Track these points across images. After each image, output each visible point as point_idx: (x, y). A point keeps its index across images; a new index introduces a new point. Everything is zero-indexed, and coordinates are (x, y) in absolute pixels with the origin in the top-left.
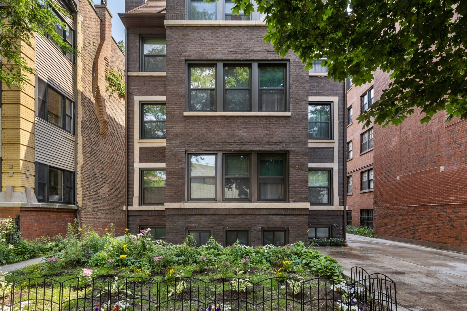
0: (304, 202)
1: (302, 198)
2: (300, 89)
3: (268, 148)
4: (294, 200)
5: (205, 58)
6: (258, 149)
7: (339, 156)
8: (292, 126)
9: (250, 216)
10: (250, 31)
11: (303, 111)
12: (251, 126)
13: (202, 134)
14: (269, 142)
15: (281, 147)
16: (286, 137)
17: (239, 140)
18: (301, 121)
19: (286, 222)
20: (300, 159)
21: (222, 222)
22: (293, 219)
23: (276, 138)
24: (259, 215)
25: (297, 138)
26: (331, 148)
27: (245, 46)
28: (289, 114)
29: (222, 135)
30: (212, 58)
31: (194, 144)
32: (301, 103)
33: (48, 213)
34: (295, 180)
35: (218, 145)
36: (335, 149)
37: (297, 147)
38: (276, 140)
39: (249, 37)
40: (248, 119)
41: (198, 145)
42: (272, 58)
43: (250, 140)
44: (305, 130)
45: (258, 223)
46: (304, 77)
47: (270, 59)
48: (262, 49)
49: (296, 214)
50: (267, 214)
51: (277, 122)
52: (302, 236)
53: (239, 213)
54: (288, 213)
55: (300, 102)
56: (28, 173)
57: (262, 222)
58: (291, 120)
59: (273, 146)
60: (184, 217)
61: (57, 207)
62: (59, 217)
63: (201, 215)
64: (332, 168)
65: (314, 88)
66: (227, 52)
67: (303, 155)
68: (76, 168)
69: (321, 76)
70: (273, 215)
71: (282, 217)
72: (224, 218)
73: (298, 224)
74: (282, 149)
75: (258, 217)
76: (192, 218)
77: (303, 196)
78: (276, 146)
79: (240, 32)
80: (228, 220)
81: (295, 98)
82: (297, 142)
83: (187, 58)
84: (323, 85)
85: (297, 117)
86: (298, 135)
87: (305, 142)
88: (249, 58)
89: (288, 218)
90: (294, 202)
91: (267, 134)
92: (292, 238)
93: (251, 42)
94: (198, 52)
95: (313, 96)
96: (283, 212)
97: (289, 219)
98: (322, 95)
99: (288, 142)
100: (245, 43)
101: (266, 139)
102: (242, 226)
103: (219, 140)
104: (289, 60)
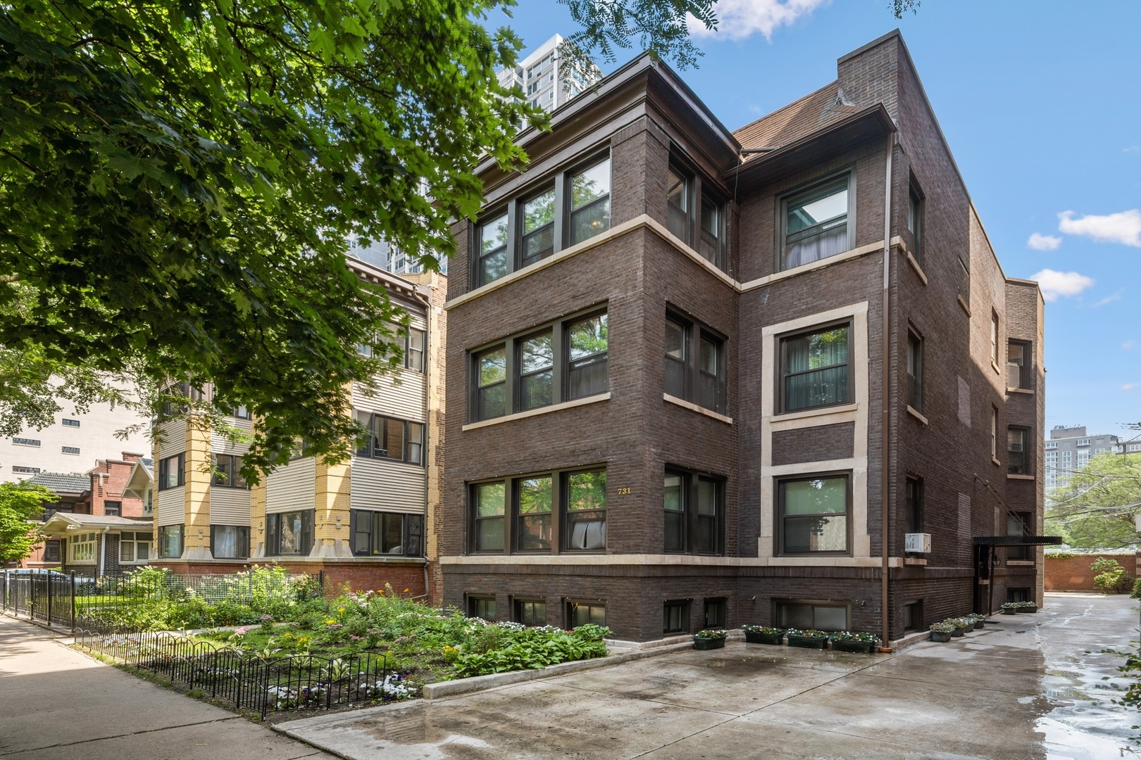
0: (633, 553)
1: (628, 547)
2: (626, 346)
3: (572, 461)
4: (614, 550)
5: (488, 339)
6: (557, 465)
7: (869, 439)
8: (613, 417)
9: (545, 577)
10: (548, 275)
11: (632, 386)
12: (547, 430)
13: (484, 454)
14: (573, 451)
15: (593, 457)
16: (601, 439)
17: (530, 455)
18: (629, 404)
19: (601, 590)
20: (625, 474)
21: (506, 586)
22: (612, 585)
23: (585, 443)
24: (558, 575)
25: (621, 436)
26: (846, 423)
27: (539, 301)
28: (607, 396)
29: (508, 452)
30: (496, 337)
31: (475, 470)
32: (629, 371)
33: (371, 569)
34: (617, 514)
35: (503, 467)
36: (856, 425)
37: (620, 454)
38: (585, 446)
39: (546, 286)
40: (543, 419)
41: (479, 471)
42: (579, 307)
43: (546, 452)
44: (635, 420)
45: (556, 590)
46: (634, 323)
47: (577, 309)
48: (564, 297)
49: (618, 575)
50: (569, 575)
51: (587, 416)
52: (630, 616)
53: (529, 572)
54: (603, 574)
55: (628, 369)
56: (338, 524)
57: (560, 589)
58: (611, 407)
59: (581, 458)
60: (462, 576)
61: (385, 561)
62: (390, 573)
63: (481, 574)
64: (851, 470)
65: (799, 300)
66: (515, 320)
67: (631, 466)
68: (426, 509)
69: (818, 269)
70: (579, 576)
71: (595, 580)
72: (508, 580)
73: (623, 595)
74: (595, 461)
75: (556, 578)
76: (471, 579)
77: (632, 543)
78: (585, 456)
79: (534, 281)
80: (514, 584)
81: (617, 365)
82: (620, 444)
83: (468, 347)
84: (825, 285)
85: (621, 398)
86: (623, 430)
87: (635, 442)
88: (546, 319)
89: (604, 582)
90: (614, 553)
91: (572, 438)
92: (612, 619)
93: (548, 293)
94: (481, 333)
95: (798, 317)
96: (595, 572)
97: (606, 585)
98: (823, 309)
99: (605, 446)
100: (539, 296)
101: (570, 447)
102: (533, 594)
103: (504, 459)
104: (607, 300)
